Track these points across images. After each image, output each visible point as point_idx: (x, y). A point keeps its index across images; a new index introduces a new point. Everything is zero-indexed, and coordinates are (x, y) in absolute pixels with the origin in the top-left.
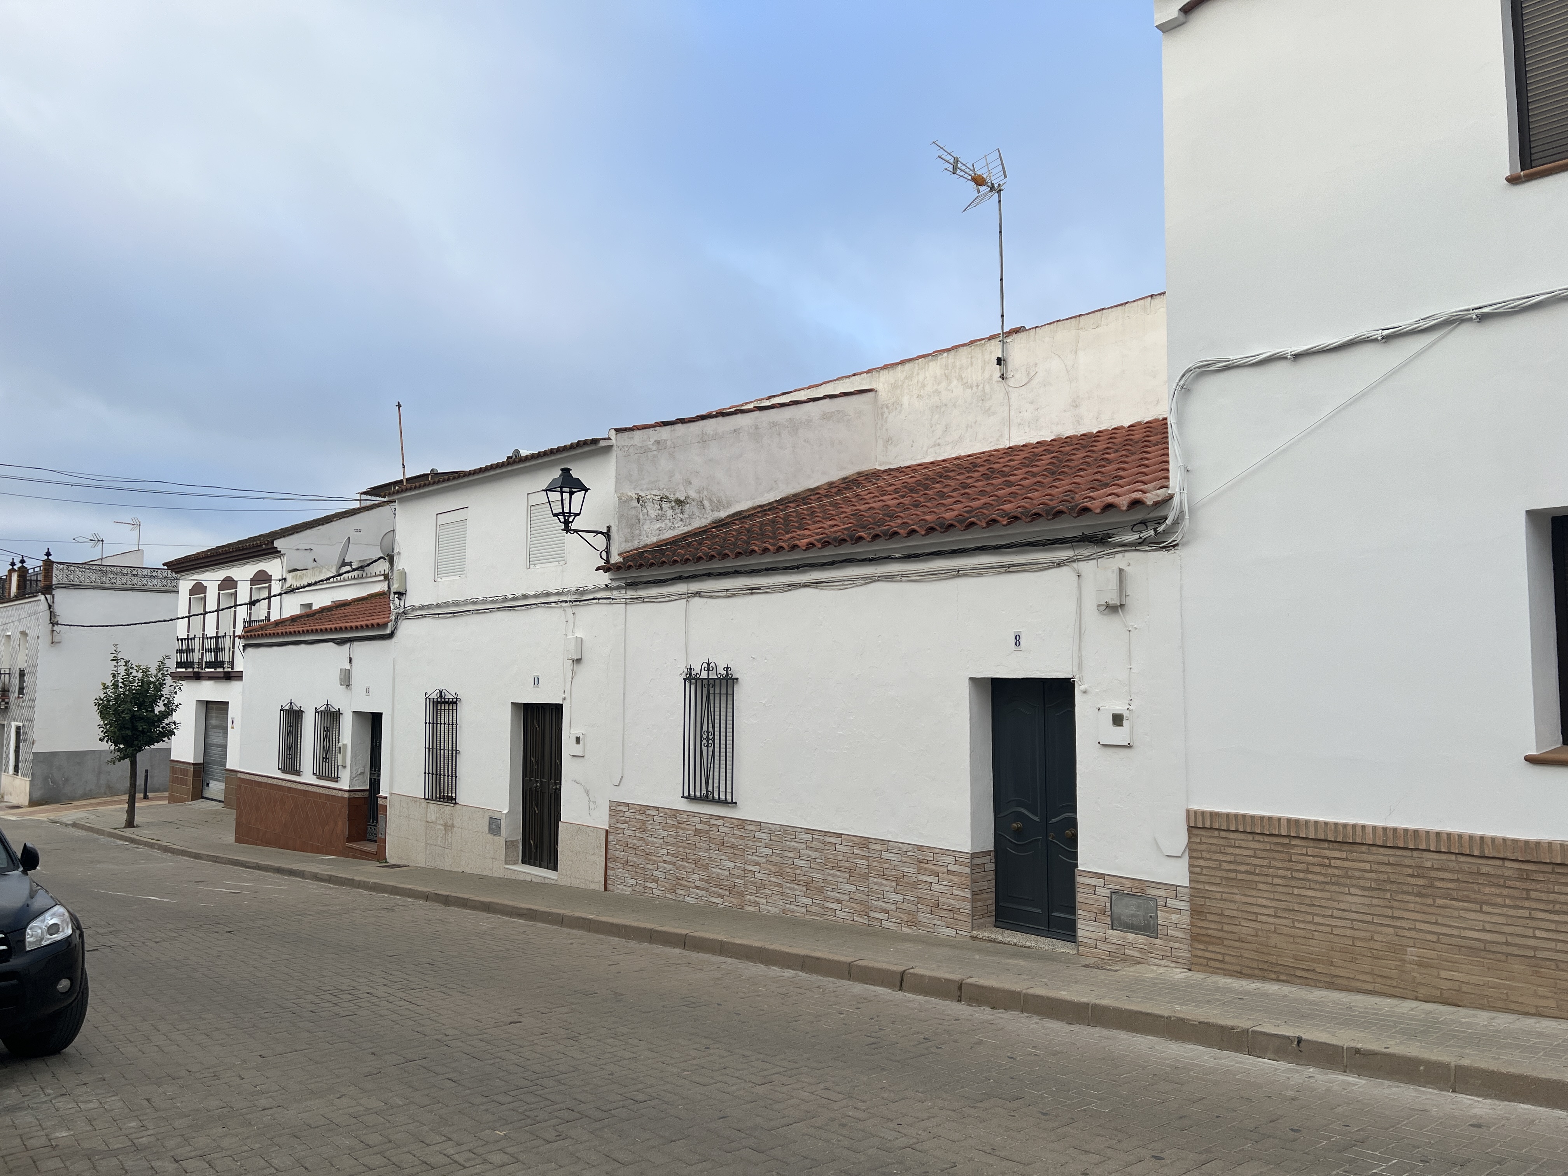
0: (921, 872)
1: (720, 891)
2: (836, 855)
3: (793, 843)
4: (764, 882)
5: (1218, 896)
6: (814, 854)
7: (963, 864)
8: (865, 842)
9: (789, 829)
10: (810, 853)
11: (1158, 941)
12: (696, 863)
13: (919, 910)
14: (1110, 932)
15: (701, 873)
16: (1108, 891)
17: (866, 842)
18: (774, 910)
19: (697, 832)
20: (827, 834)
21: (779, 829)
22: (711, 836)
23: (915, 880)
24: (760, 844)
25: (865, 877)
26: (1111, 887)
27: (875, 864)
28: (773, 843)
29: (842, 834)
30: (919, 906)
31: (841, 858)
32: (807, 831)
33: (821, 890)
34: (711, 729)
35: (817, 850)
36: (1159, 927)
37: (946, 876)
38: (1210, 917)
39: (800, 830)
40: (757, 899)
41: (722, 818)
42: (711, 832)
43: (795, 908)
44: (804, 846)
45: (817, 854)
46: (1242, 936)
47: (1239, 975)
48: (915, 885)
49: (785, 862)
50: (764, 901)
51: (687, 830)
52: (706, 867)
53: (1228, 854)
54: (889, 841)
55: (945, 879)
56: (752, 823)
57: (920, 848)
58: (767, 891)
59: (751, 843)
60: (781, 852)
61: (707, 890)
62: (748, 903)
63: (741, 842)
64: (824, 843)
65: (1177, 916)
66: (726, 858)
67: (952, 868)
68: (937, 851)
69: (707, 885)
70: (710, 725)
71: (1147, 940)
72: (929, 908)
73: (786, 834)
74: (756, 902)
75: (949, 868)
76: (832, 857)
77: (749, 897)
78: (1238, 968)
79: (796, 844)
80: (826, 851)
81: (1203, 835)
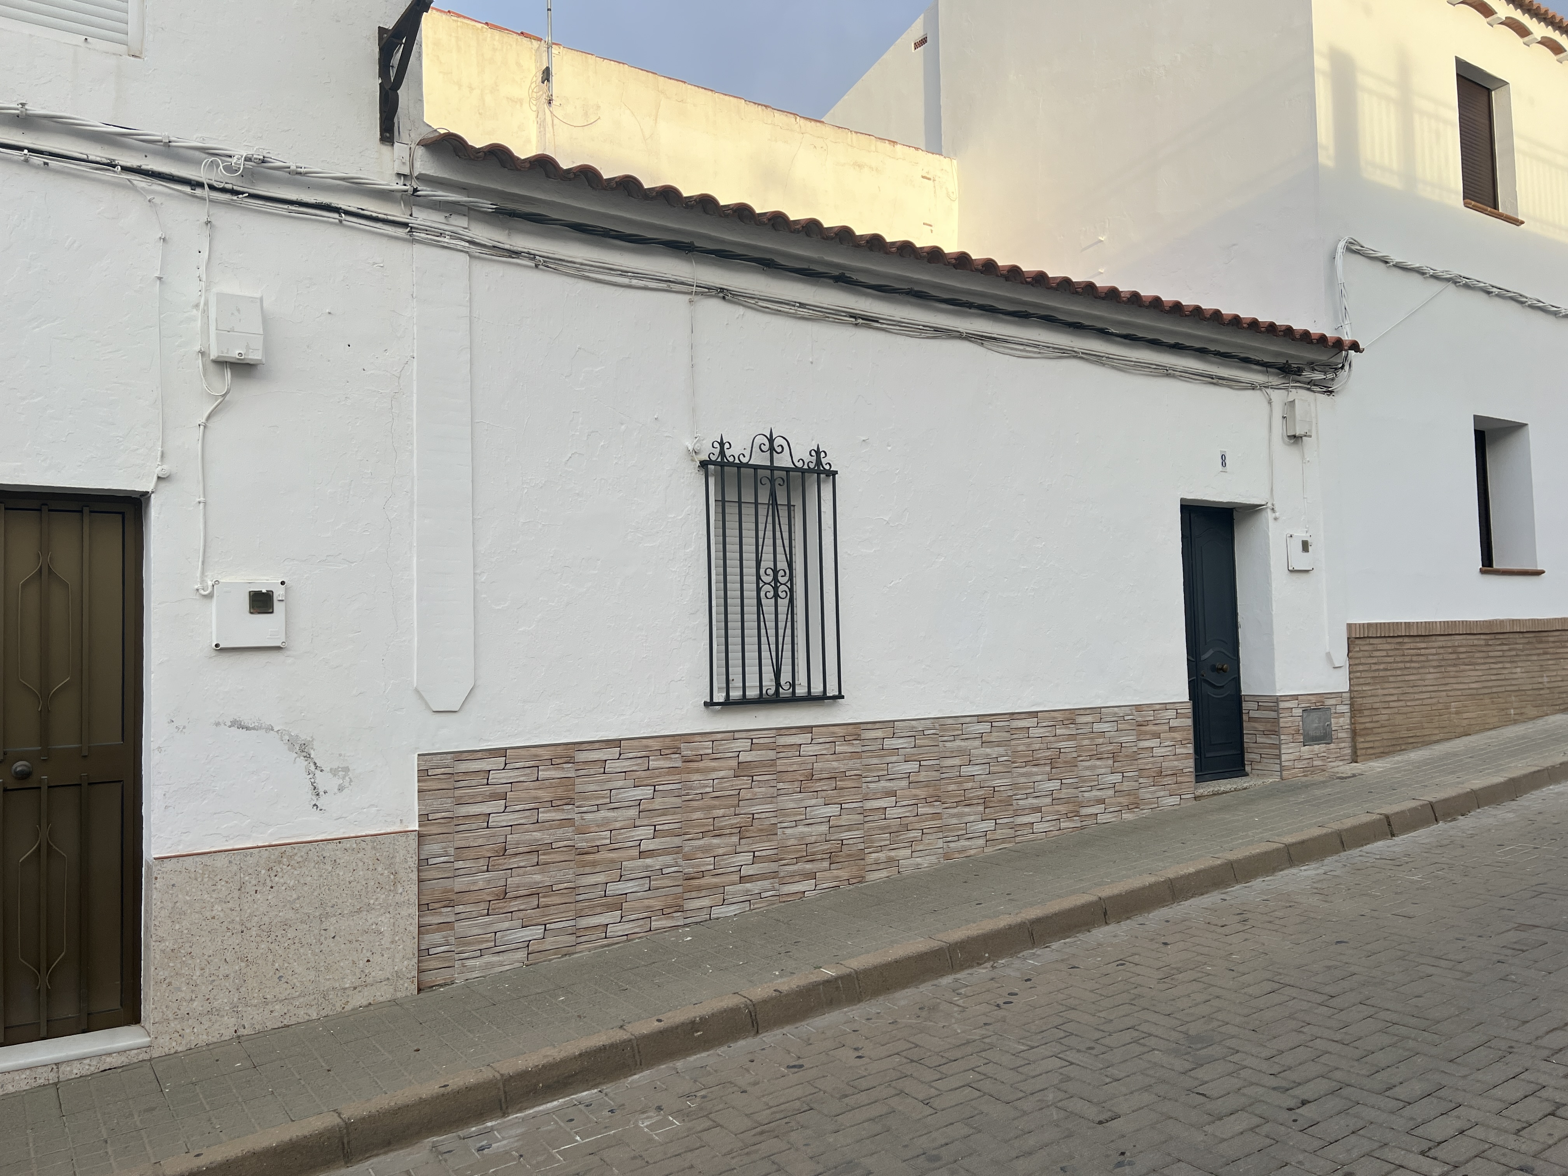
0: (1142, 737)
1: (809, 866)
2: (1030, 744)
3: (958, 743)
4: (905, 821)
5: (1369, 693)
6: (994, 751)
7: (1184, 716)
8: (1070, 717)
9: (950, 721)
10: (988, 750)
11: (1332, 746)
12: (741, 832)
13: (1142, 785)
14: (1303, 749)
15: (754, 847)
16: (1301, 710)
17: (1072, 716)
18: (925, 862)
19: (742, 769)
20: (1015, 716)
21: (931, 726)
22: (779, 769)
23: (1135, 749)
24: (894, 759)
25: (1073, 764)
26: (1303, 705)
27: (1086, 742)
28: (921, 750)
29: (1037, 712)
30: (1141, 780)
31: (1037, 746)
32: (981, 718)
33: (1008, 802)
34: (782, 564)
35: (999, 744)
36: (1333, 733)
37: (1168, 735)
38: (1366, 713)
39: (968, 719)
40: (893, 854)
41: (809, 729)
42: (778, 762)
43: (967, 843)
44: (978, 743)
45: (1001, 750)
46: (1382, 722)
47: (1382, 755)
48: (1134, 757)
49: (944, 776)
50: (908, 852)
51: (714, 770)
52: (771, 832)
53: (1373, 657)
54: (1101, 708)
55: (1166, 739)
56: (877, 726)
57: (1138, 708)
58: (912, 834)
59: (875, 761)
60: (937, 762)
61: (774, 875)
62: (874, 867)
63: (851, 764)
64: (1010, 730)
65: (1343, 719)
66: (821, 801)
67: (1173, 723)
68: (1158, 707)
69: (774, 866)
70: (781, 557)
71: (1325, 747)
72: (1151, 779)
73: (945, 730)
74: (891, 860)
75: (1171, 725)
76: (1024, 749)
77: (874, 855)
78: (1381, 750)
79: (963, 744)
80: (1013, 742)
81: (1360, 645)
